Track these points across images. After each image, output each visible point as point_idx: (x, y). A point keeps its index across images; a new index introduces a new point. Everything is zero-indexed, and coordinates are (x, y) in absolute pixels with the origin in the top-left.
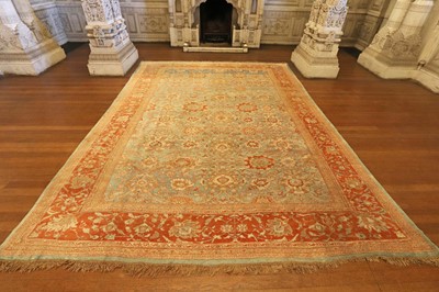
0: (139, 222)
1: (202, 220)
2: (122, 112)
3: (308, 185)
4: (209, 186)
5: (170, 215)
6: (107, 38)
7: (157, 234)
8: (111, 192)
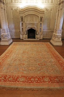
0: (10, 77)
1: (26, 77)
2: (8, 53)
3: (54, 70)
4: (28, 69)
5: (18, 76)
6: (5, 37)
7: (14, 80)
8: (3, 70)
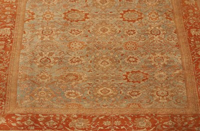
0: (47, 119)
1: (90, 118)
5: (67, 115)
7: (61, 126)
